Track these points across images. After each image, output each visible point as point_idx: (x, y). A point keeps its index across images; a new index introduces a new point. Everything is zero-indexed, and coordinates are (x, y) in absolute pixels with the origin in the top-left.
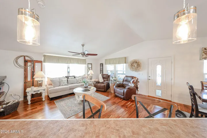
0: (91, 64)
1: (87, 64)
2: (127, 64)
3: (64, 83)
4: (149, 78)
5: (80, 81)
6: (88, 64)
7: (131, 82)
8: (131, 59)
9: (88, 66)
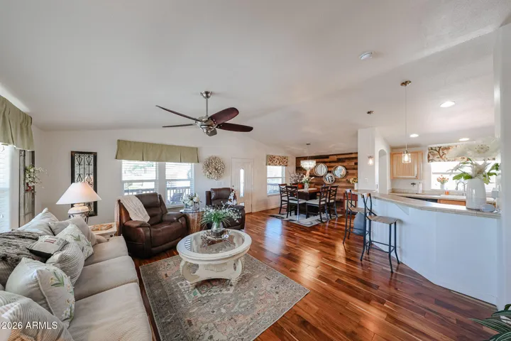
7: (231, 197)
8: (205, 154)
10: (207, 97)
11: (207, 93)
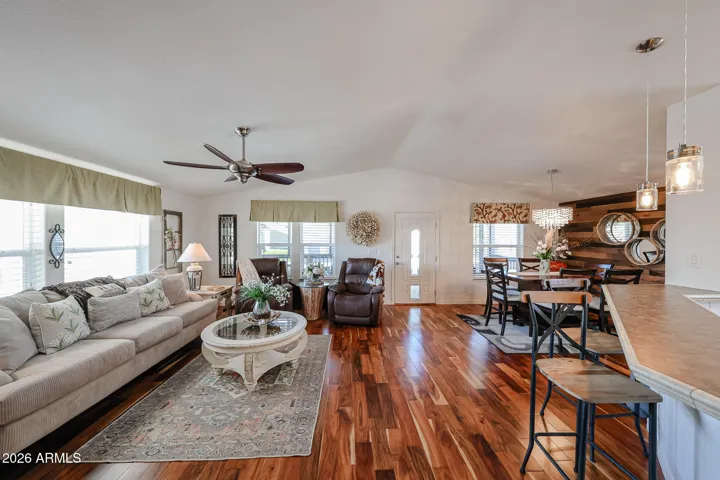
0: (180, 215)
2: (343, 225)
4: (397, 260)
6: (165, 213)
7: (373, 273)
8: (351, 210)
9: (165, 223)
10: (244, 135)
11: (241, 129)
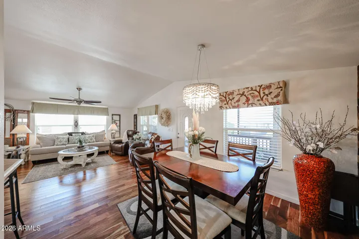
0: (120, 115)
1: (110, 115)
3: (60, 142)
4: (178, 136)
5: (91, 139)
6: (113, 115)
9: (112, 118)
